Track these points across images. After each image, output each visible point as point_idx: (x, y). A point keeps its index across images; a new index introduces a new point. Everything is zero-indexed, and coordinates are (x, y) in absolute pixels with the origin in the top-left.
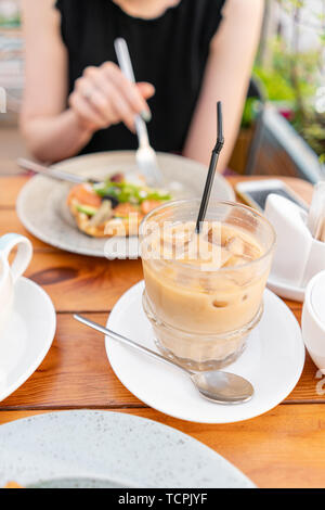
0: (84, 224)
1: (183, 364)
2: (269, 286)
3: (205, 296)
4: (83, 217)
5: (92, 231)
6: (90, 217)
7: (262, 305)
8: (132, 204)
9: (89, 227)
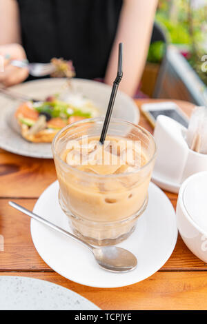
0: (26, 133)
1: (87, 241)
2: (152, 181)
3: (101, 195)
4: (25, 127)
5: (31, 138)
6: (29, 127)
7: (147, 197)
8: (61, 118)
9: (29, 135)
